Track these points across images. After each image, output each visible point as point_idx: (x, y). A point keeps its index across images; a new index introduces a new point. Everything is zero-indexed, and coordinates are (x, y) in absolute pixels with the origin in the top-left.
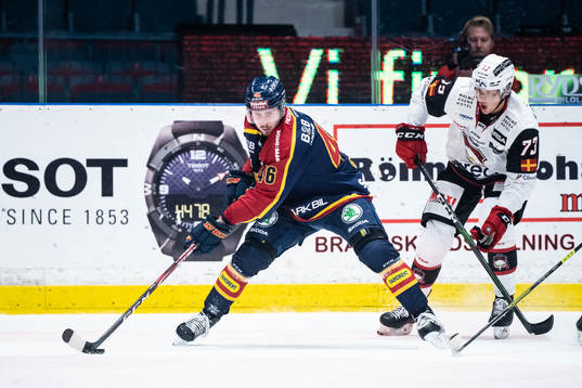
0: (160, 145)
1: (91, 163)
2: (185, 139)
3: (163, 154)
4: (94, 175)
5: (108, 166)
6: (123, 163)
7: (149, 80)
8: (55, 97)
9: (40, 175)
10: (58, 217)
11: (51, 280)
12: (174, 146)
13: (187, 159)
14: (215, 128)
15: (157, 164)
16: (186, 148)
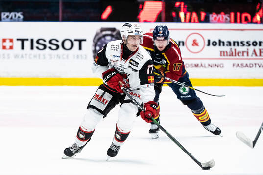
0: (97, 35)
1: (76, 40)
2: (104, 33)
3: (97, 37)
4: (76, 44)
5: (80, 41)
6: (85, 40)
7: (92, 15)
8: (64, 20)
9: (60, 44)
10: (65, 56)
11: (63, 76)
12: (101, 35)
13: (105, 39)
14: (113, 30)
15: (96, 41)
16: (105, 36)
